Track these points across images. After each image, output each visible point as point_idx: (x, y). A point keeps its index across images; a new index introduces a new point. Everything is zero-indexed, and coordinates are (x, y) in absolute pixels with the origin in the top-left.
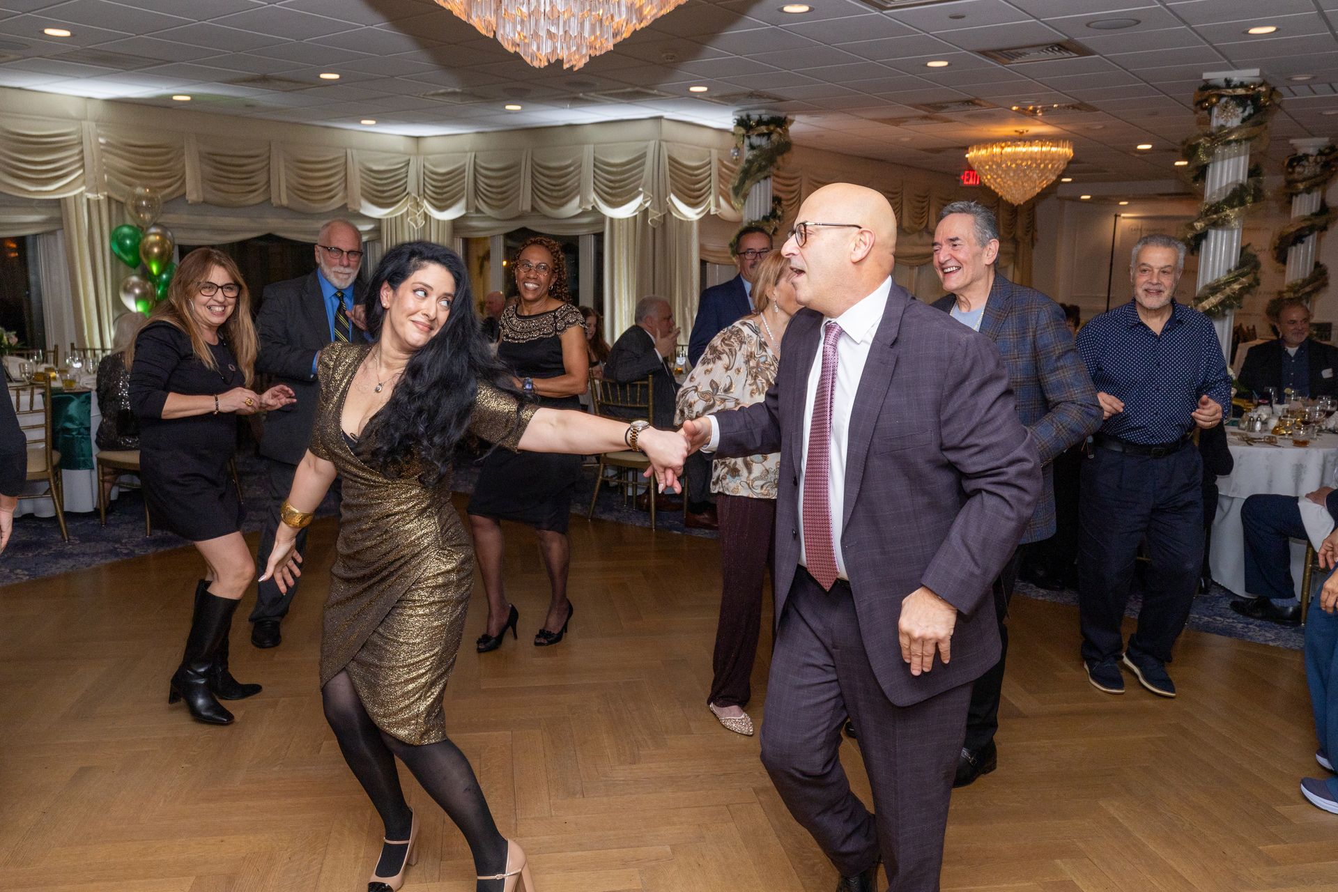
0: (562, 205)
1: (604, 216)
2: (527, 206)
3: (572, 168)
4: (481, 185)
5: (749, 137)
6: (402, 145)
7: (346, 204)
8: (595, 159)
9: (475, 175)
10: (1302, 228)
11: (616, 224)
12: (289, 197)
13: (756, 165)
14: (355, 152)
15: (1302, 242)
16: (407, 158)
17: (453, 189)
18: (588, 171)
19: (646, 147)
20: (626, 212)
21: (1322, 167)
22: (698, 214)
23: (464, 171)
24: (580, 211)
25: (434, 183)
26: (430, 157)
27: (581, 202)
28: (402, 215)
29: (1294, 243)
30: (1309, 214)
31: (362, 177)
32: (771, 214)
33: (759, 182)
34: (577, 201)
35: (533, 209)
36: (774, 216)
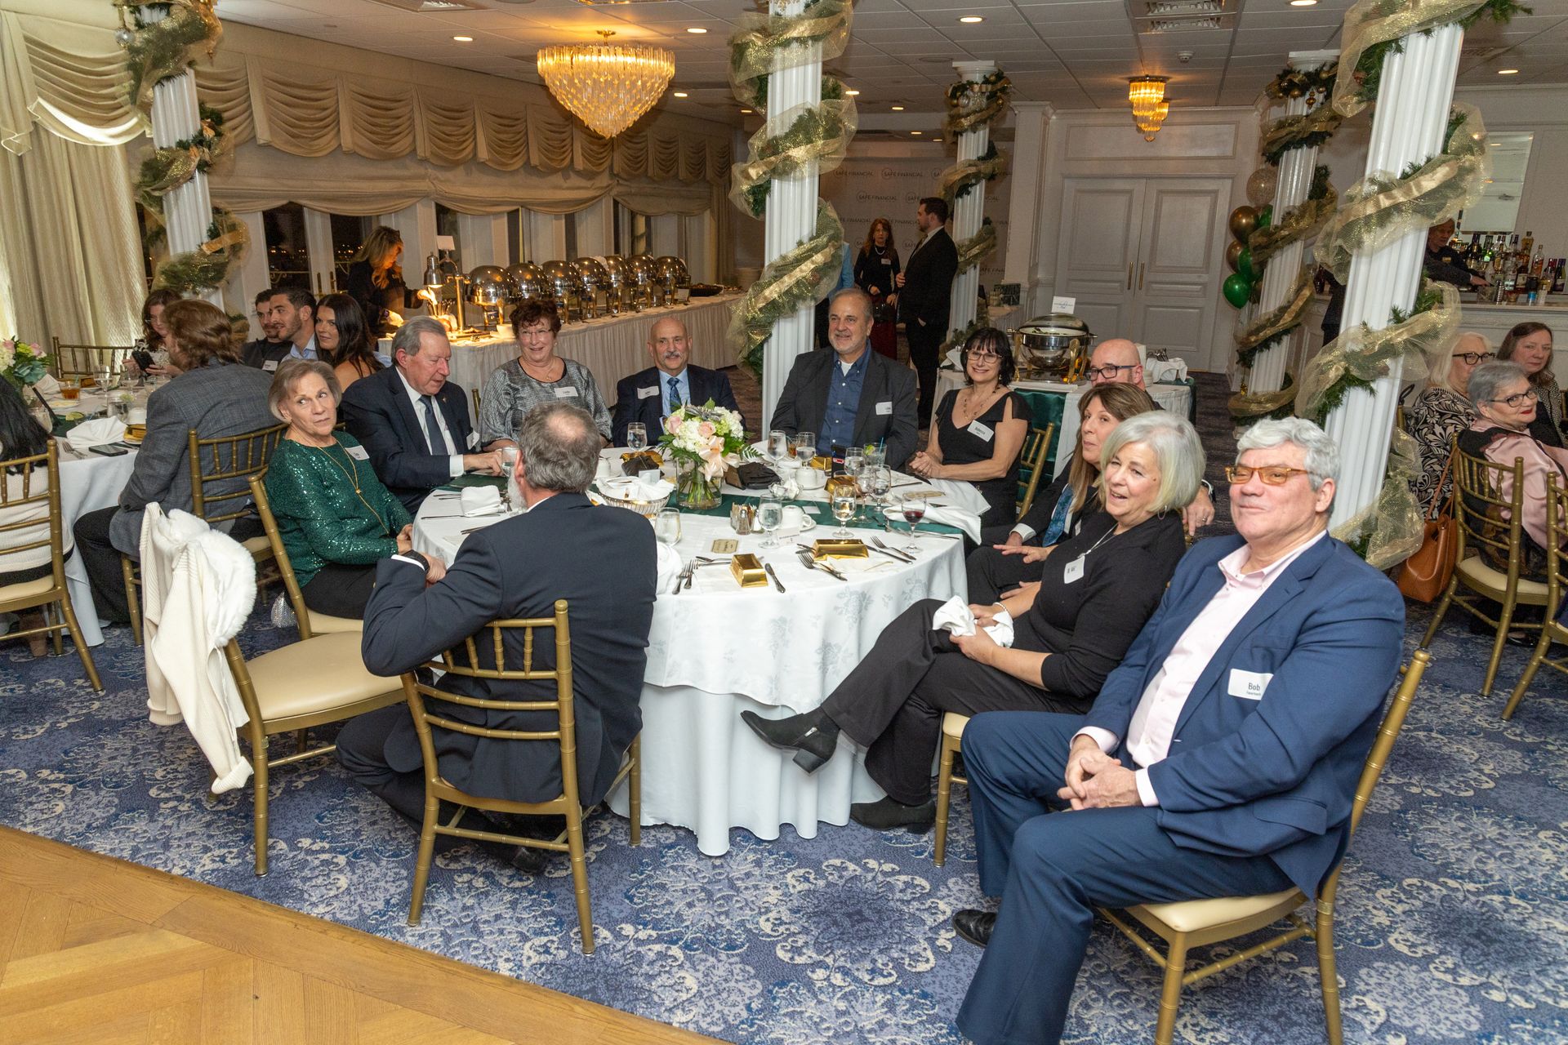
10: (967, 176)
15: (968, 193)
21: (988, 98)
22: (113, 137)
29: (960, 194)
30: (975, 158)
32: (195, 138)
33: (161, 83)
36: (200, 141)
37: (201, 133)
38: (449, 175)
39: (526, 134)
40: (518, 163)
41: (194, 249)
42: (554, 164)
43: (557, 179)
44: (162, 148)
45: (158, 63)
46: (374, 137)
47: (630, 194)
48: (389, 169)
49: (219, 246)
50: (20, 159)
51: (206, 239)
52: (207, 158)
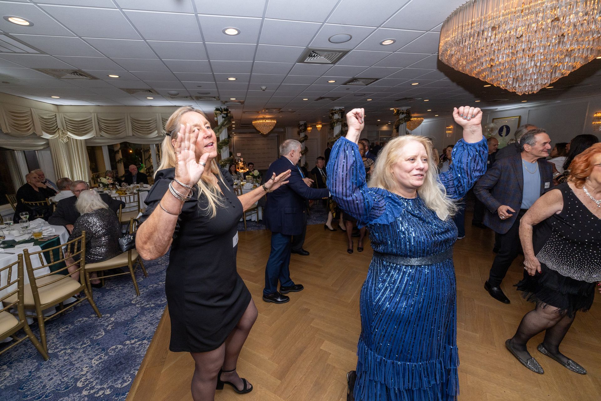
0: (147, 134)
2: (131, 134)
4: (103, 126)
5: (221, 114)
7: (35, 133)
8: (162, 118)
9: (98, 123)
12: (10, 129)
13: (226, 123)
14: (34, 110)
16: (55, 114)
17: (86, 127)
23: (91, 120)
24: (157, 135)
25: (73, 125)
26: (67, 114)
27: (158, 133)
28: (57, 138)
31: (40, 121)
34: (156, 132)
35: (133, 135)
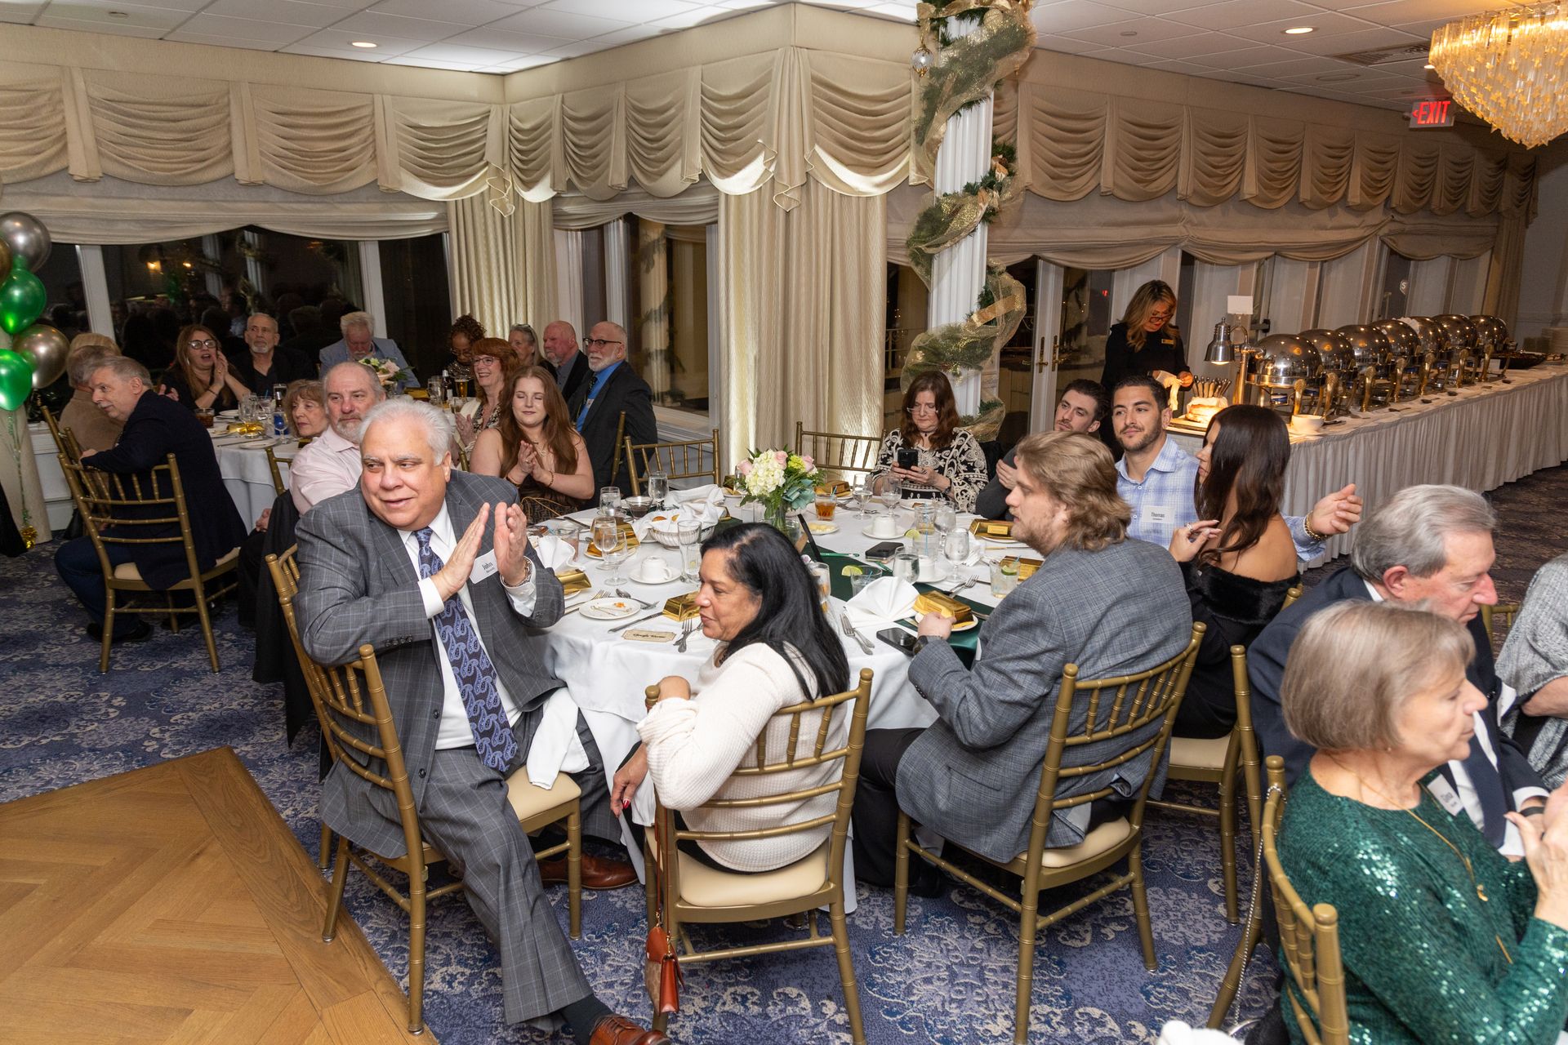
0: (661, 174)
1: (717, 190)
2: (622, 179)
3: (672, 111)
4: (571, 147)
6: (474, 88)
7: (376, 180)
8: (702, 93)
9: (563, 130)
11: (733, 201)
12: (266, 168)
14: (388, 99)
16: (484, 108)
17: (540, 154)
18: (693, 110)
19: (772, 61)
20: (741, 183)
22: (878, 185)
23: (550, 126)
24: (684, 184)
25: (519, 147)
26: (516, 106)
27: (685, 168)
28: (482, 193)
32: (985, 179)
33: (957, 113)
34: (677, 168)
35: (632, 181)
36: (990, 183)
37: (992, 172)
38: (1203, 216)
39: (1301, 161)
40: (1285, 197)
41: (961, 320)
42: (1324, 197)
43: (1322, 217)
44: (945, 195)
45: (961, 86)
46: (1137, 174)
47: (1402, 233)
48: (1143, 212)
49: (991, 317)
50: (788, 214)
51: (975, 308)
52: (996, 204)
